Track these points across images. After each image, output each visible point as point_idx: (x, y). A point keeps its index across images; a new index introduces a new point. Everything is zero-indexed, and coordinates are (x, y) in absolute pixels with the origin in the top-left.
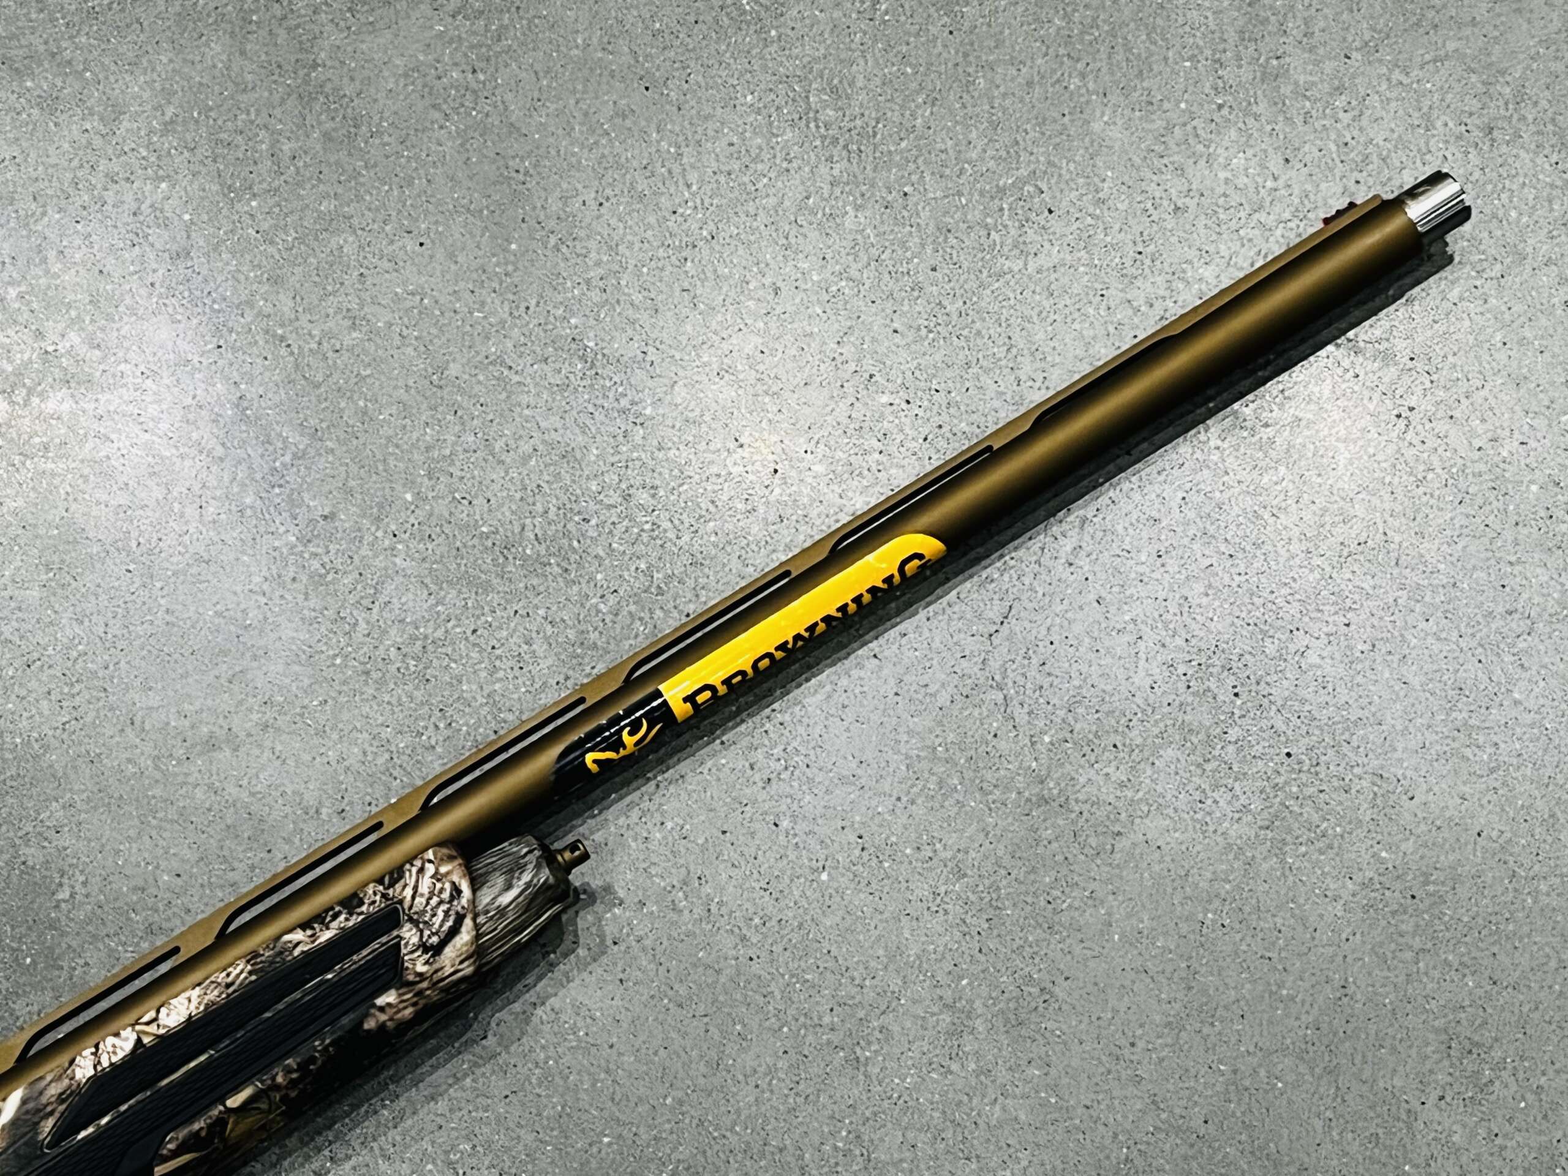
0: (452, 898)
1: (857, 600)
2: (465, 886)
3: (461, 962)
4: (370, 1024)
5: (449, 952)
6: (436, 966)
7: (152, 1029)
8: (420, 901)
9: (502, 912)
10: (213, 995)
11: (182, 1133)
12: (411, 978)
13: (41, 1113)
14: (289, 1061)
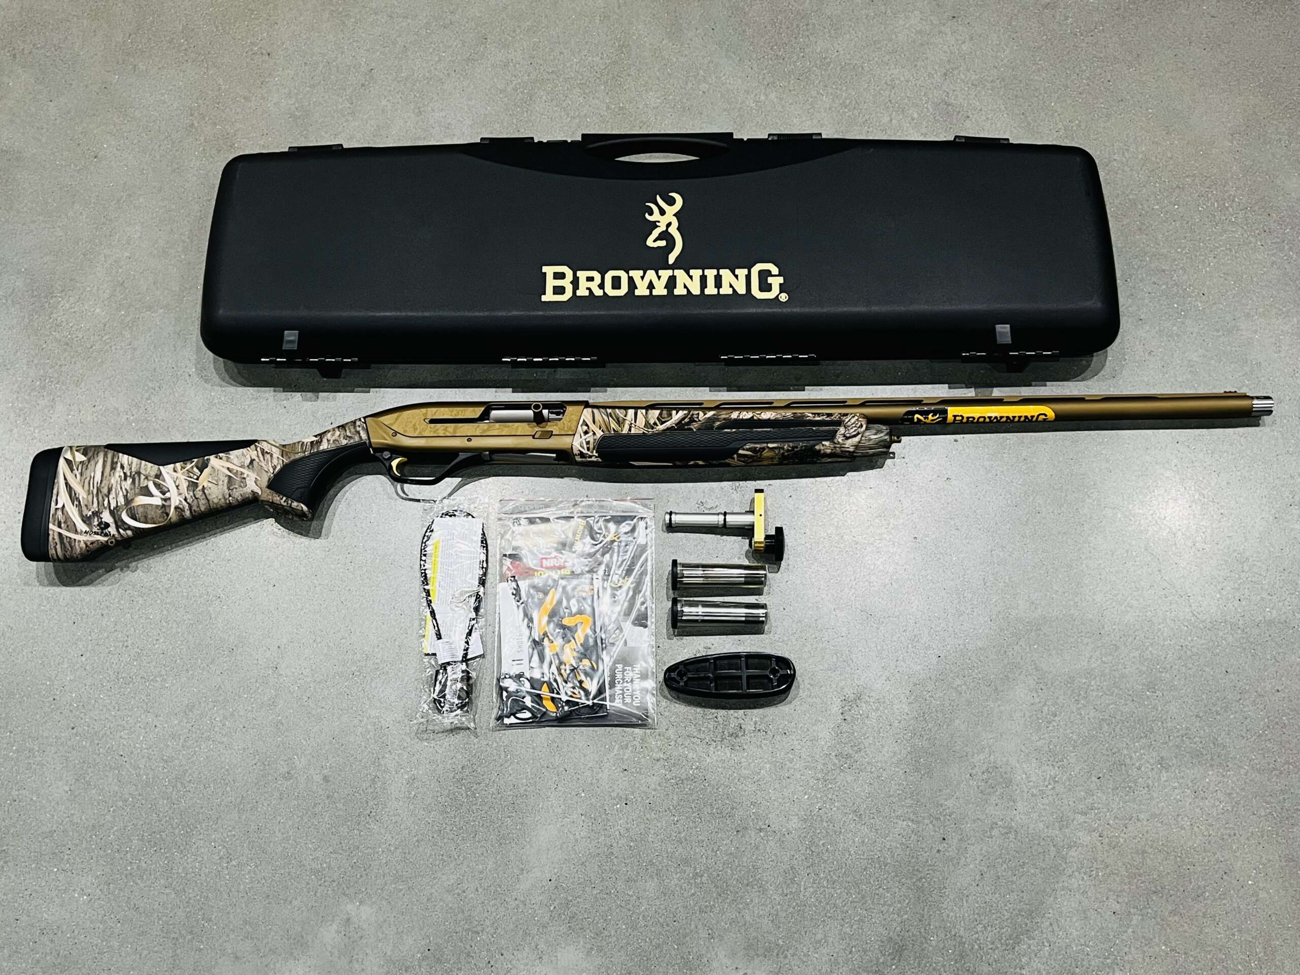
0: (859, 428)
1: (1020, 417)
2: (864, 427)
3: (851, 446)
4: (817, 447)
5: (850, 441)
6: (844, 443)
7: (758, 416)
8: (849, 423)
9: (870, 440)
12: (836, 441)
13: (718, 420)
14: (791, 444)
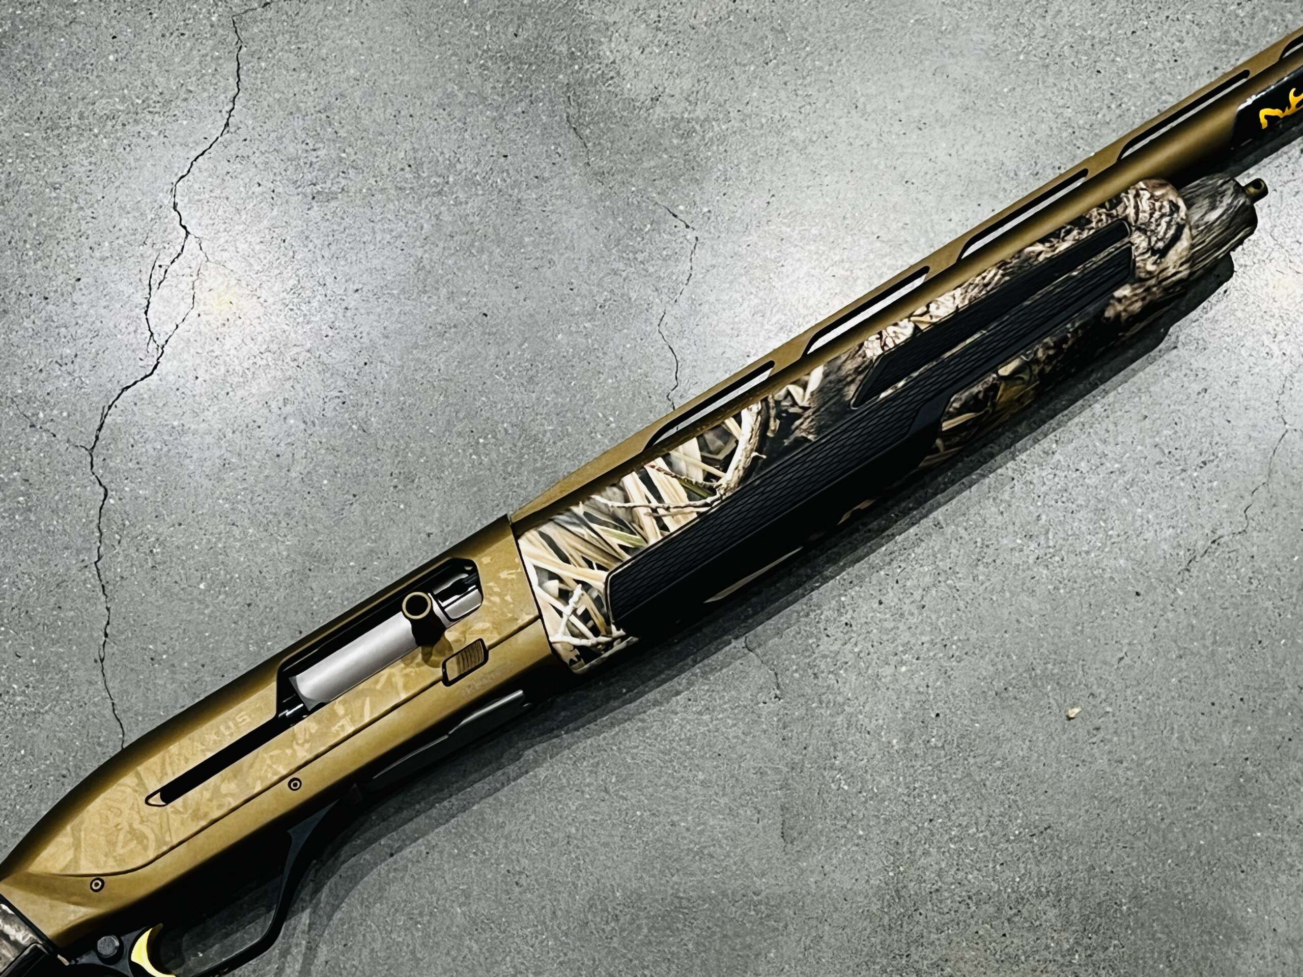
0: (1171, 213)
2: (1181, 203)
3: (1181, 265)
4: (1109, 313)
5: (1173, 256)
6: (1162, 267)
8: (1144, 217)
9: (1209, 227)
10: (973, 293)
11: (965, 395)
12: (1143, 275)
13: (844, 382)
14: (1047, 340)
